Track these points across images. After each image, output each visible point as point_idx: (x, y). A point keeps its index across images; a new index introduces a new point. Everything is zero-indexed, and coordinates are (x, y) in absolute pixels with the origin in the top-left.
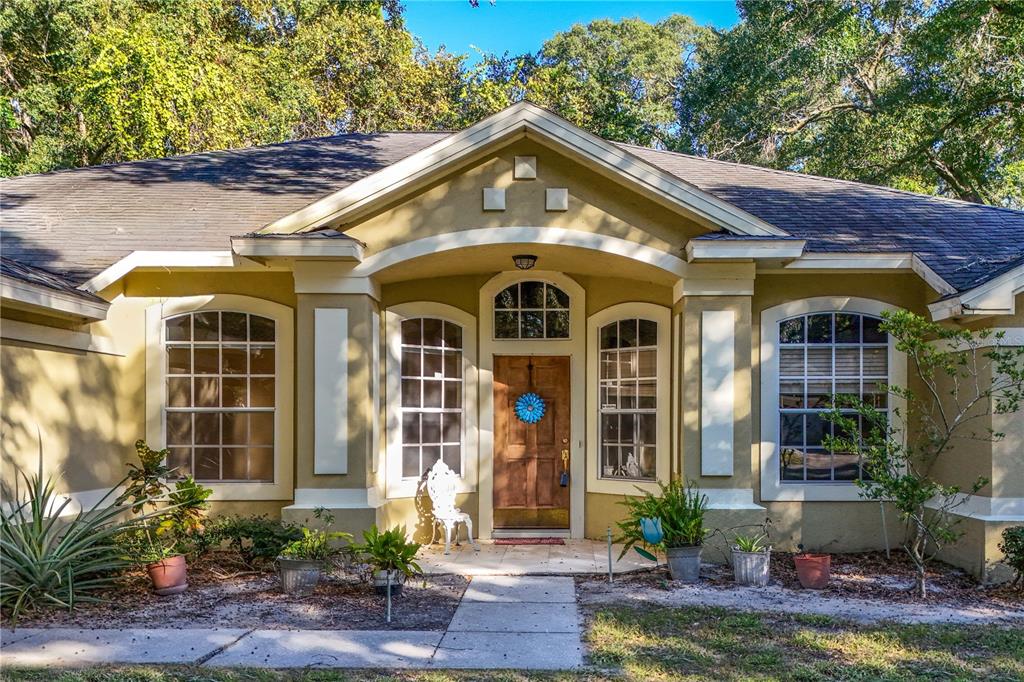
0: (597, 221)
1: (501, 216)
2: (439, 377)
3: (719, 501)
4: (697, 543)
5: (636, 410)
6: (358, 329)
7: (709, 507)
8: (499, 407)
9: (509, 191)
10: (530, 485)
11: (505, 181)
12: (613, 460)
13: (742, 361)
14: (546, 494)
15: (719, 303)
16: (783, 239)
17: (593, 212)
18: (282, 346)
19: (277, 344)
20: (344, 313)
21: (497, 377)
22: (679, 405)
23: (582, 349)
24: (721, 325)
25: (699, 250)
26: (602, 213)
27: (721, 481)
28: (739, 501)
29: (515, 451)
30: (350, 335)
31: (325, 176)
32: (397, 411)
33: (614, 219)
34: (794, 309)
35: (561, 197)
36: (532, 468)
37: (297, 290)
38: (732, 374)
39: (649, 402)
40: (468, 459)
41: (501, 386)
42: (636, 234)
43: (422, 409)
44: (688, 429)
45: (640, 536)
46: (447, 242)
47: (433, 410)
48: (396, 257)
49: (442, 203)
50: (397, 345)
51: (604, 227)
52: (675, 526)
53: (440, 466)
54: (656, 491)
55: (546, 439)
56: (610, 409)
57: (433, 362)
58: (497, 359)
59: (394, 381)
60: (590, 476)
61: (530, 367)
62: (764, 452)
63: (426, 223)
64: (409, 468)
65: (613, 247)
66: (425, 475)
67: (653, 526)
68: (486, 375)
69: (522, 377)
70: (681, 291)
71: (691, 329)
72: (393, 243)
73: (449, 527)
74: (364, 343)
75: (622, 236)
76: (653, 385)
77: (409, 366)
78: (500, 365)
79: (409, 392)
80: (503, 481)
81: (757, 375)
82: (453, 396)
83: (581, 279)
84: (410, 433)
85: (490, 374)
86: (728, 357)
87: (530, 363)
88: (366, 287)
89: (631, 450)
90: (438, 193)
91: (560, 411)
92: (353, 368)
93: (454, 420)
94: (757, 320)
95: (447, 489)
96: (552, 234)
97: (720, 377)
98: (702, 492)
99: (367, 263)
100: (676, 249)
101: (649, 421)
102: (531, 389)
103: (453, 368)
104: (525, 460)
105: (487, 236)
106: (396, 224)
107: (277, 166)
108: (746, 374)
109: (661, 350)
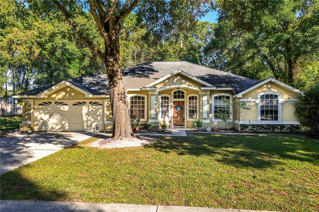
0: (188, 84)
1: (175, 84)
2: (166, 104)
3: (204, 121)
4: (201, 126)
5: (194, 109)
6: (157, 99)
7: (203, 122)
8: (174, 109)
9: (176, 80)
10: (179, 120)
11: (176, 79)
12: (191, 116)
13: (208, 103)
14: (181, 121)
15: (205, 95)
16: (213, 87)
17: (188, 83)
18: (146, 101)
19: (145, 100)
20: (155, 97)
21: (174, 104)
22: (200, 109)
23: (186, 100)
24: (205, 98)
25: (202, 88)
26: (189, 83)
27: (206, 119)
28: (208, 121)
29: (176, 115)
30: (156, 100)
31: (147, 73)
32: (161, 109)
33: (190, 84)
34: (216, 95)
35: (183, 81)
36: (179, 117)
37: (149, 94)
38: (207, 105)
39: (196, 108)
40: (170, 116)
41: (174, 105)
42: (194, 86)
43: (164, 109)
44: (201, 112)
45: (194, 126)
46: (168, 87)
47: (165, 109)
48: (162, 89)
49: (168, 82)
50: (160, 100)
51: (189, 85)
52: (198, 124)
53: (166, 117)
54: (196, 120)
55: (181, 113)
56: (190, 109)
57: (165, 102)
58: (174, 101)
59: (160, 105)
60: (187, 119)
61: (179, 103)
62: (212, 115)
63: (165, 85)
64: (162, 117)
65: (190, 87)
66: (164, 118)
67: (195, 124)
68: (172, 104)
69: (177, 104)
70: (200, 93)
71: (201, 99)
72: (161, 88)
73: (168, 125)
74: (157, 101)
75: (192, 86)
76: (196, 105)
77: (162, 103)
78: (174, 102)
79: (162, 106)
80: (175, 119)
81: (211, 105)
82: (168, 107)
83: (186, 90)
84: (162, 113)
85: (173, 104)
86: (206, 102)
87: (179, 102)
88: (158, 93)
89: (194, 115)
90: (167, 81)
91: (183, 109)
92: (156, 104)
93: (168, 110)
94: (211, 97)
95: (167, 120)
96: (182, 86)
97: (205, 105)
98: (202, 120)
99: (158, 90)
100: (199, 88)
101: (196, 111)
102: (179, 106)
103: (168, 103)
104: (178, 116)
105: (173, 86)
106: (162, 85)
107: (139, 71)
108: (209, 105)
109: (198, 100)
